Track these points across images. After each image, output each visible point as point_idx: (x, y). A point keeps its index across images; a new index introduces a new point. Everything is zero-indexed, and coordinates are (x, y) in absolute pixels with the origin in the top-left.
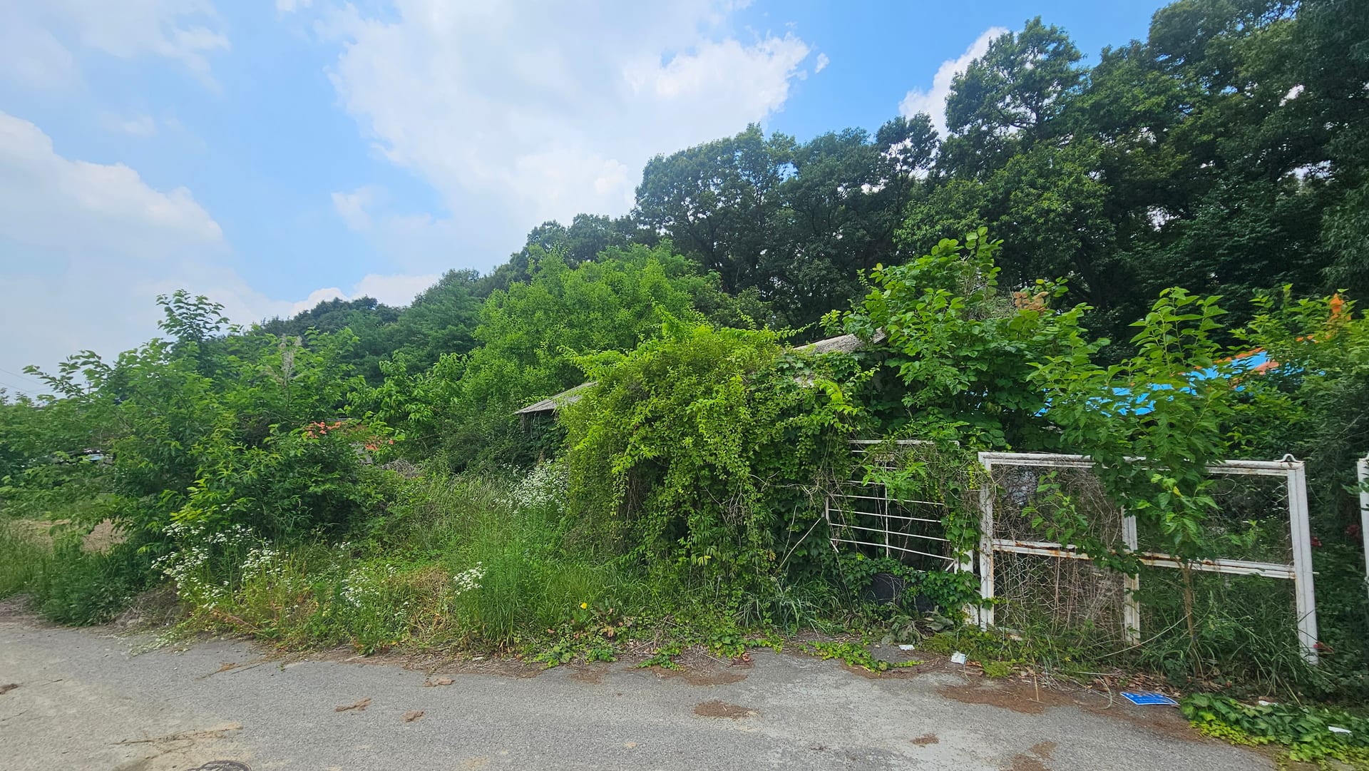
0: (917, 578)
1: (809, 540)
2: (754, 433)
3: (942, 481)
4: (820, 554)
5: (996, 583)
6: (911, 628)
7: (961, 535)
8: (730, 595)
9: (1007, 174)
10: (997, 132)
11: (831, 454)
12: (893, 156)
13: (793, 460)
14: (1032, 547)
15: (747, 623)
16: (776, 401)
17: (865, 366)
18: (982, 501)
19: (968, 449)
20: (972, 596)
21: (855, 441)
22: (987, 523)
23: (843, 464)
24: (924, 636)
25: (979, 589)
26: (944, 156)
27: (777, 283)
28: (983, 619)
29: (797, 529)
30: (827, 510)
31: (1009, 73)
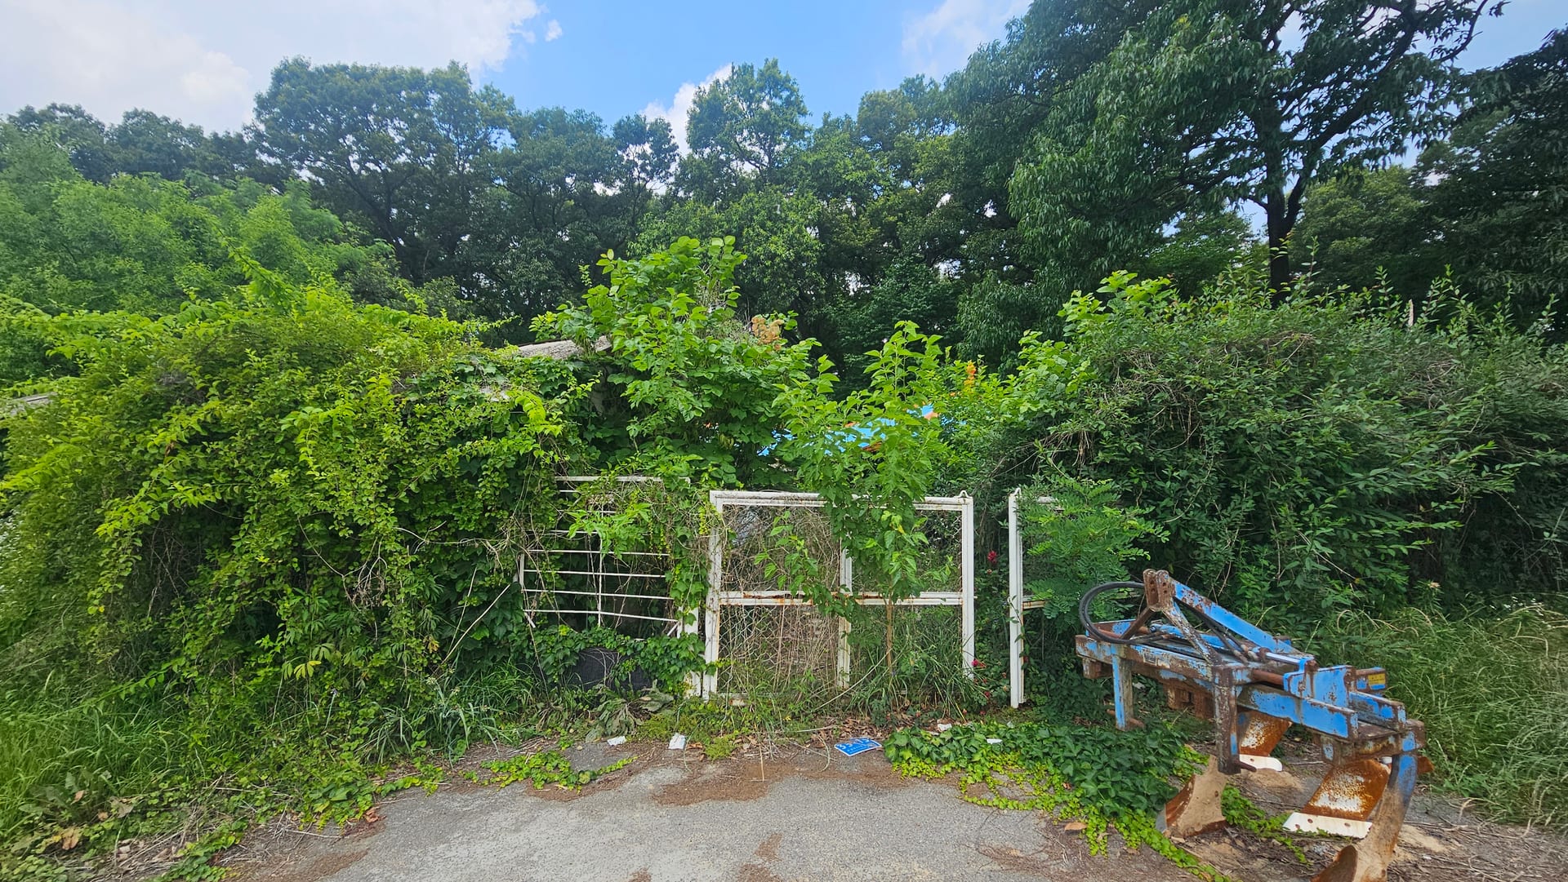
0: (634, 649)
1: (492, 616)
2: (411, 465)
3: (669, 526)
4: (509, 632)
5: (722, 642)
6: (625, 714)
7: (687, 591)
8: (354, 717)
9: (740, 209)
10: (734, 164)
11: (530, 495)
12: (631, 158)
13: (473, 503)
14: (759, 598)
15: (382, 753)
16: (448, 418)
17: (581, 378)
18: (712, 549)
19: (699, 487)
20: (695, 663)
21: (563, 478)
22: (716, 575)
23: (546, 509)
24: (639, 722)
25: (702, 652)
26: (683, 173)
27: (484, 282)
28: (706, 687)
29: (475, 602)
30: (522, 571)
31: (749, 107)
